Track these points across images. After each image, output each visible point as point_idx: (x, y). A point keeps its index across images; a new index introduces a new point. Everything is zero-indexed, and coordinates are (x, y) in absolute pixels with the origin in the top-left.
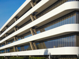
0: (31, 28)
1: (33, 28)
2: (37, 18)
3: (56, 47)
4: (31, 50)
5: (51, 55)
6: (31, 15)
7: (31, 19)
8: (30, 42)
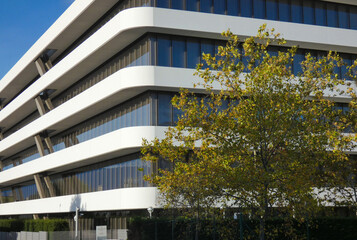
0: (36, 135)
1: (43, 134)
2: (55, 107)
3: (104, 190)
4: (38, 197)
5: (79, 212)
6: (37, 96)
7: (37, 110)
8: (36, 174)
